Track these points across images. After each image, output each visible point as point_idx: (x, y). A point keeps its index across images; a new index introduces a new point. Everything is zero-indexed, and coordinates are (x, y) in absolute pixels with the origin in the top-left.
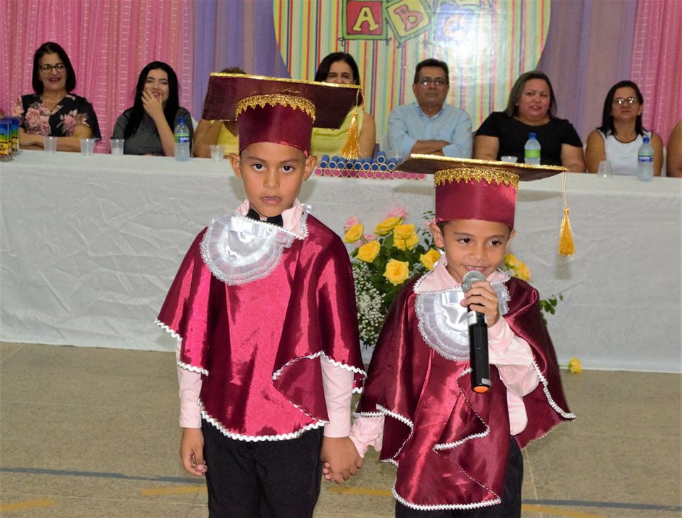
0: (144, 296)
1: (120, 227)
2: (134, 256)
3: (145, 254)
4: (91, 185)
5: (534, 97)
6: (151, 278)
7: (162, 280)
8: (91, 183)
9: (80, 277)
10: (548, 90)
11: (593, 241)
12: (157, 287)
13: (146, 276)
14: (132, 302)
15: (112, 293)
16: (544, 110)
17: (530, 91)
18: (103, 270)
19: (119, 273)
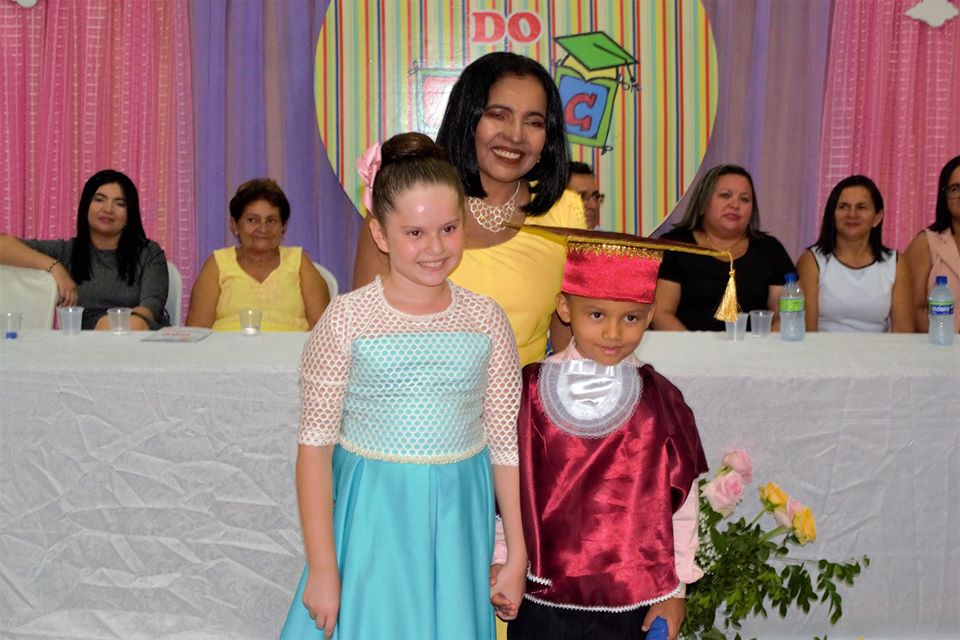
0: (159, 573)
1: (115, 462)
2: (140, 509)
3: (158, 505)
4: (61, 393)
5: (730, 201)
6: (170, 542)
7: (189, 545)
8: (63, 390)
9: (50, 546)
10: (750, 192)
11: (890, 452)
12: (181, 558)
13: (162, 540)
14: (138, 584)
15: (105, 570)
16: (743, 222)
17: (725, 191)
18: (87, 532)
19: (114, 538)
